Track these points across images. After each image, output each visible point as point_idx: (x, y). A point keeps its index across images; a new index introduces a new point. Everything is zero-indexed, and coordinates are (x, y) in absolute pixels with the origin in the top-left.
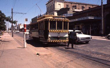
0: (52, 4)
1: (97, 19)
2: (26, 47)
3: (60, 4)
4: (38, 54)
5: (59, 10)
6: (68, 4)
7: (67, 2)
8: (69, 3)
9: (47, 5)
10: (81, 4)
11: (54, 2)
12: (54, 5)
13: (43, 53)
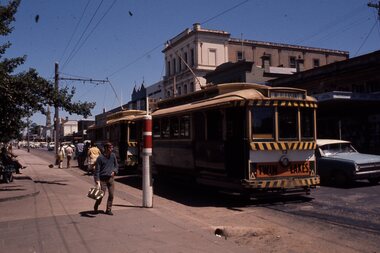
0: (186, 50)
1: (362, 99)
2: (150, 204)
3: (213, 51)
4: (218, 232)
5: (214, 69)
6: (243, 48)
7: (239, 43)
8: (246, 44)
9: (169, 52)
10: (287, 48)
11: (195, 42)
12: (193, 53)
13: (238, 228)
